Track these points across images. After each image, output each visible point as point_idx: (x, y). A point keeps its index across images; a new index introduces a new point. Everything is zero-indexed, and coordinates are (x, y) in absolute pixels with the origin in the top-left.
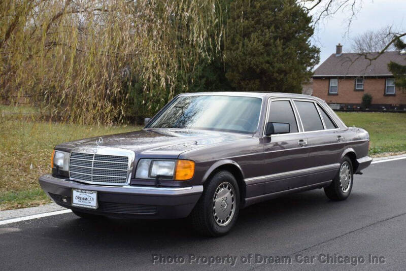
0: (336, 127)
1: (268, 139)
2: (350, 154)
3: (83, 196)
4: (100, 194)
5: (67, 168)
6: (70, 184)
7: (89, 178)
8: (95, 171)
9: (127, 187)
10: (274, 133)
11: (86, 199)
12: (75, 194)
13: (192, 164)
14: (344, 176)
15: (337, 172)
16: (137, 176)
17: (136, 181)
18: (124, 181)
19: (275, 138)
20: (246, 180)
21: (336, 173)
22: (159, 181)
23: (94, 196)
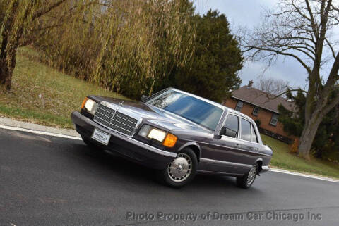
0: (258, 142)
1: (220, 137)
2: (260, 162)
3: (100, 134)
4: (112, 137)
5: (94, 112)
6: (93, 123)
7: (107, 125)
8: (113, 122)
9: (130, 139)
10: (224, 135)
11: (102, 137)
12: (96, 131)
13: (176, 139)
14: (251, 174)
15: (249, 170)
16: (139, 134)
17: (137, 137)
18: (130, 134)
19: (224, 138)
20: (201, 158)
21: (247, 171)
22: (153, 142)
23: (109, 137)
